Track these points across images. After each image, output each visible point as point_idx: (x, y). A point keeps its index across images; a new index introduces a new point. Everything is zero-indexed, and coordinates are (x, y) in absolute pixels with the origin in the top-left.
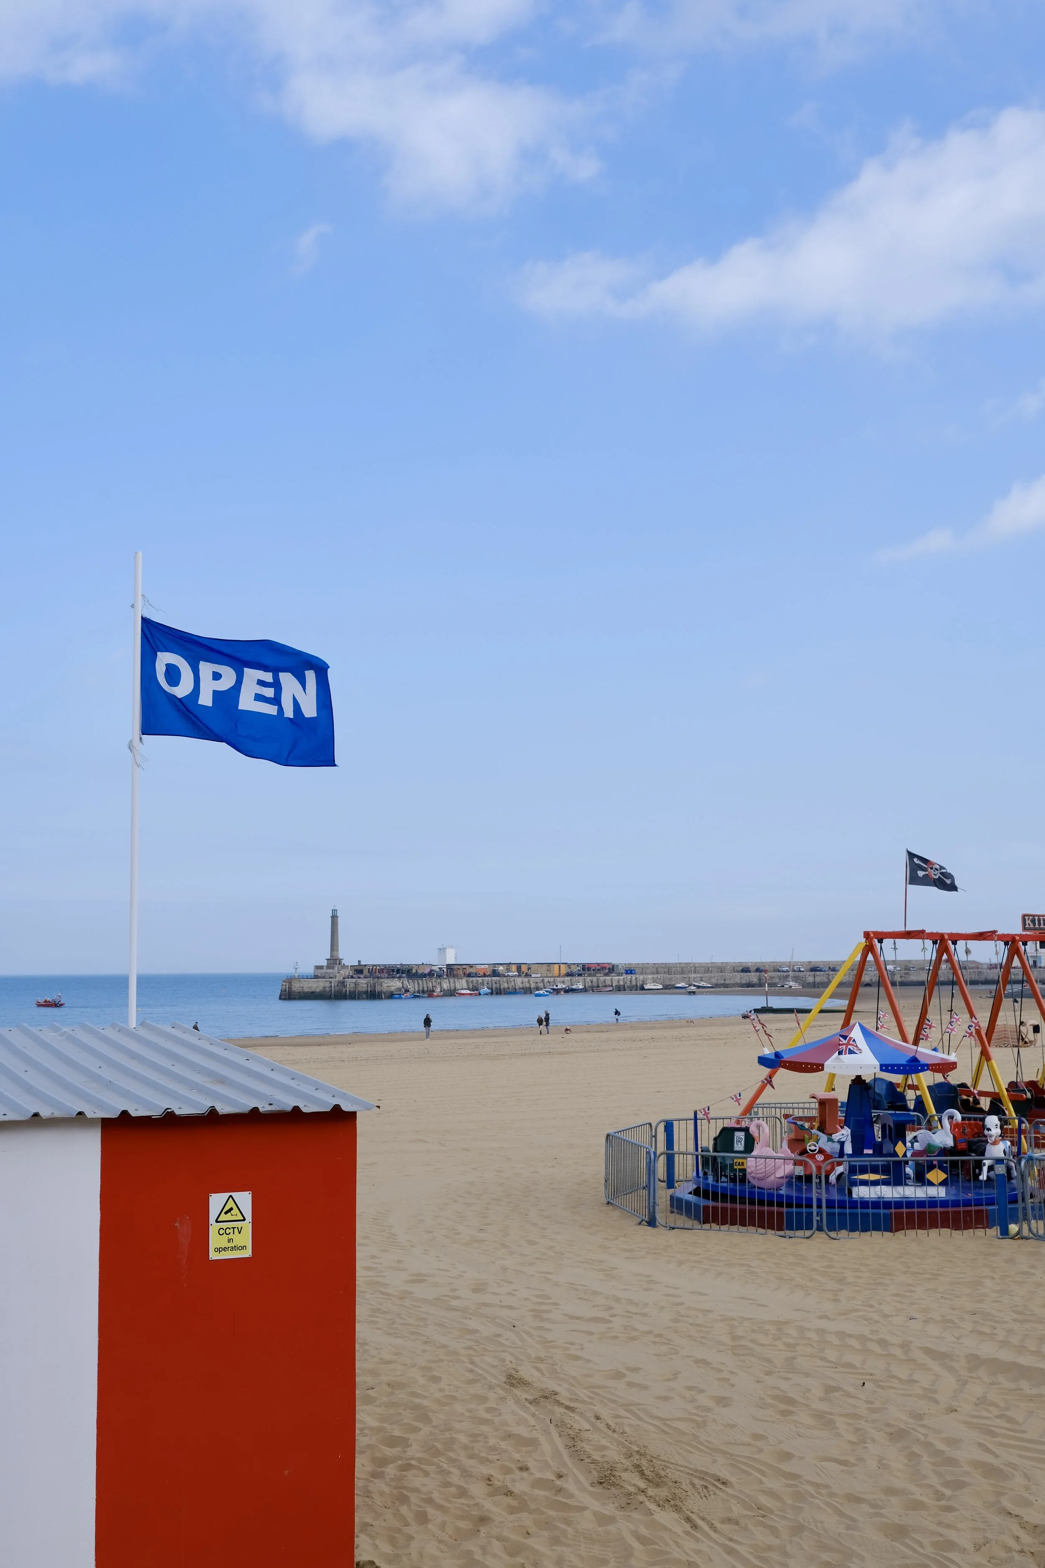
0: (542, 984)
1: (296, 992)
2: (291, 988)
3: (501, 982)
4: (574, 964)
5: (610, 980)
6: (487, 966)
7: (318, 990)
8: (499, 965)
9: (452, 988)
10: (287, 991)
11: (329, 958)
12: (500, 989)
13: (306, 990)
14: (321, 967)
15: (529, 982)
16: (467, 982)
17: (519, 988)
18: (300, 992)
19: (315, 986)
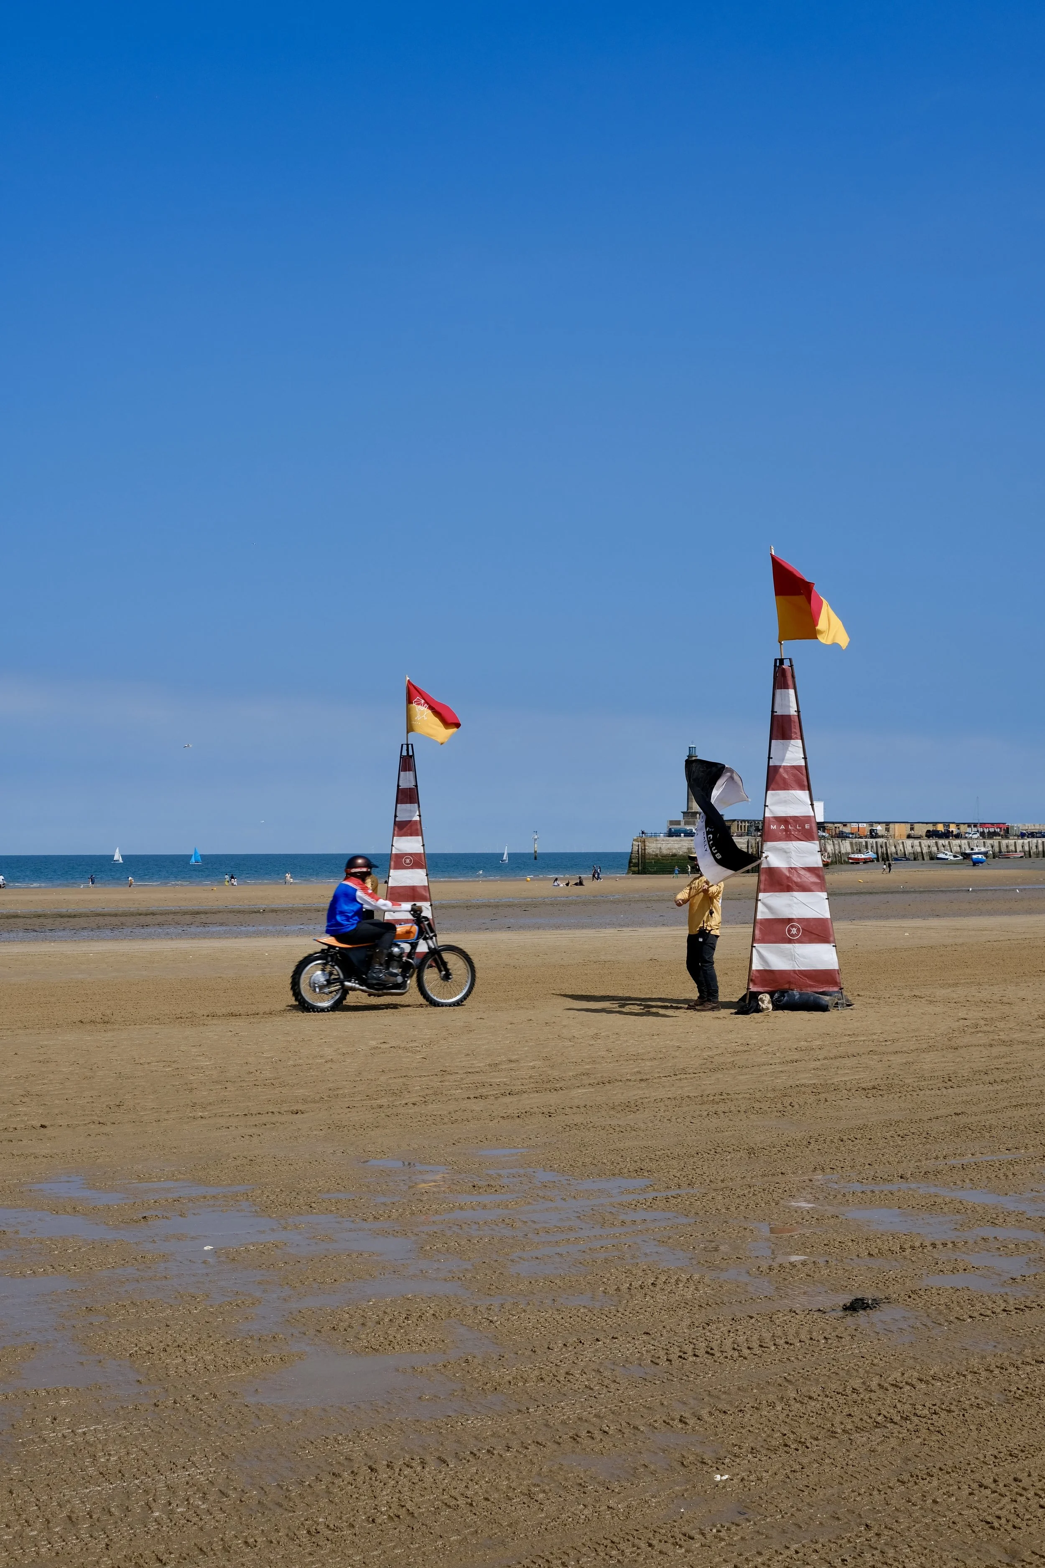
0: (935, 848)
1: (653, 855)
2: (645, 849)
3: (888, 845)
4: (964, 824)
5: (1013, 845)
6: (865, 824)
7: (681, 853)
8: (877, 824)
9: (837, 852)
10: (640, 853)
11: (686, 810)
12: (887, 853)
13: (665, 852)
14: (678, 823)
15: (920, 845)
16: (851, 844)
17: (910, 853)
18: (656, 855)
19: (677, 846)
